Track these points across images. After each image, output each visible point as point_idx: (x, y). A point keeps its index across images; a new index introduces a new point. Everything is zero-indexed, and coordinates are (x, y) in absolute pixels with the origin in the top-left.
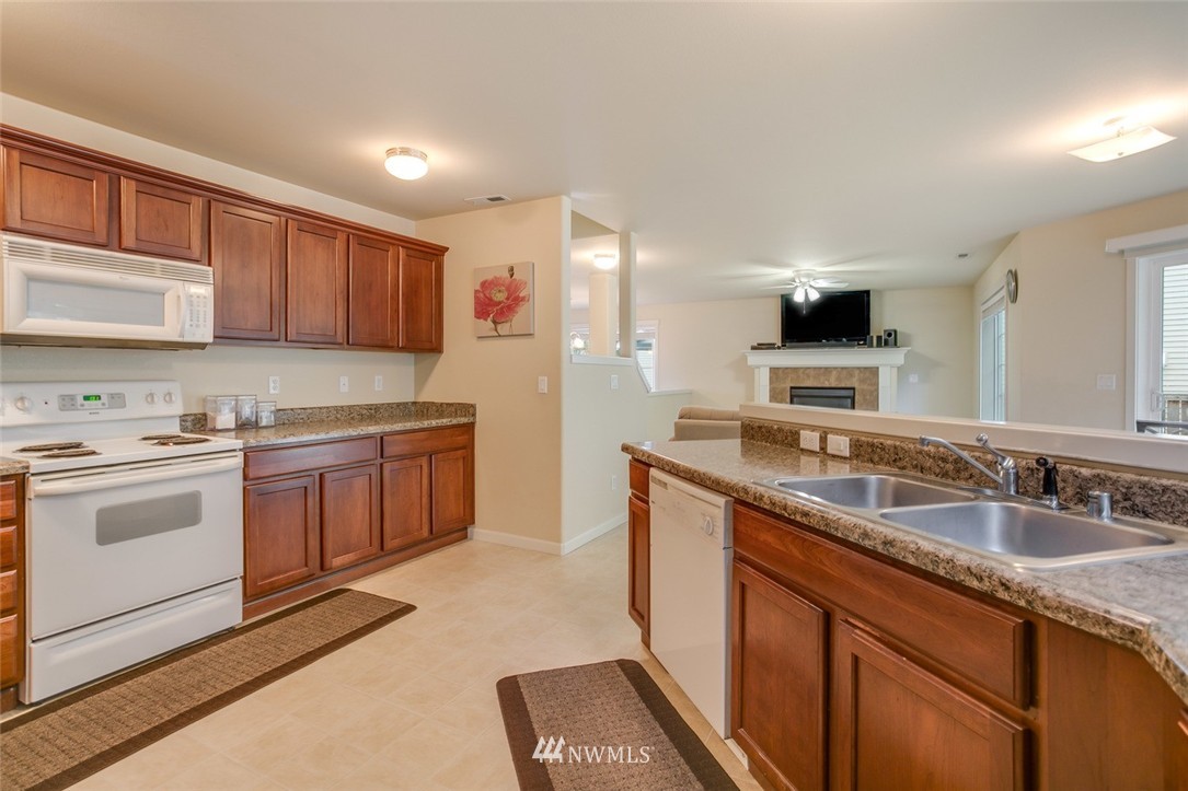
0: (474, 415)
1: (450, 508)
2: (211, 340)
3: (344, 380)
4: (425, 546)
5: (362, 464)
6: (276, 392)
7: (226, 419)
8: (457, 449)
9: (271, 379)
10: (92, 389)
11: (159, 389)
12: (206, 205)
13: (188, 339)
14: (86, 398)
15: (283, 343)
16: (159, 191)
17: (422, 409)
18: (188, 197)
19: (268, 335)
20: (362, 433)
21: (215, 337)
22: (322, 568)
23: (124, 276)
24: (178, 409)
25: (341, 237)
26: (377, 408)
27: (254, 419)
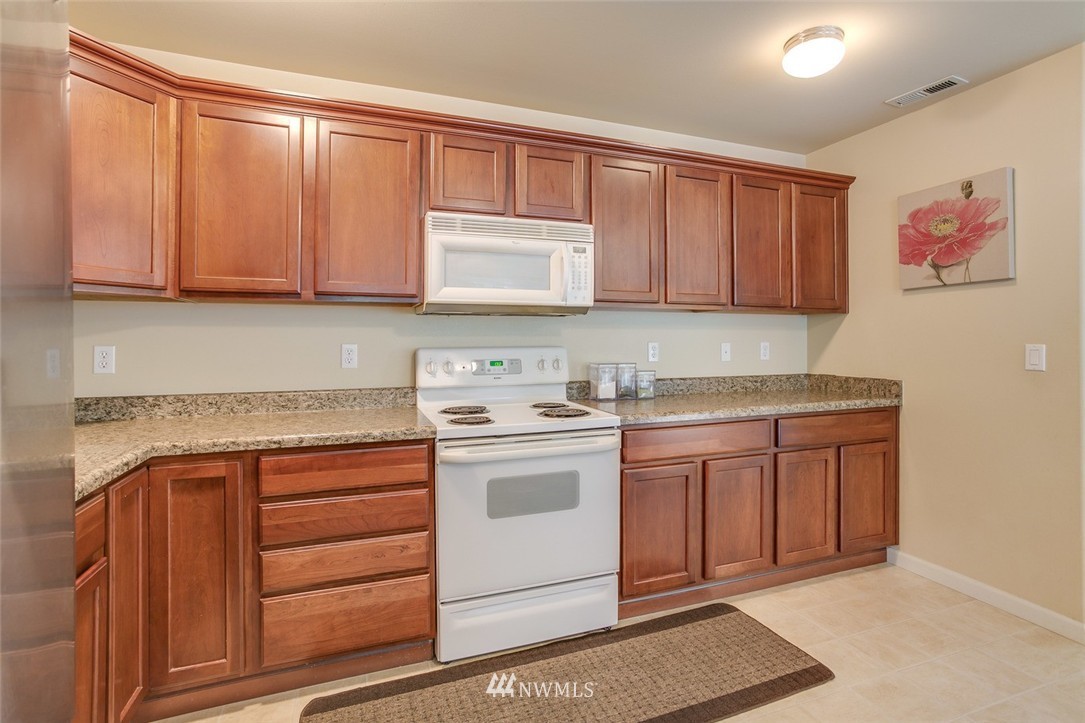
0: (898, 396)
1: (864, 518)
2: (591, 303)
3: (726, 347)
4: (828, 564)
5: (752, 453)
6: (656, 359)
7: (606, 389)
8: (874, 441)
9: (650, 345)
10: (496, 355)
11: (549, 355)
12: (587, 161)
13: (571, 302)
14: (493, 363)
15: (662, 305)
16: (546, 153)
17: (819, 385)
18: (571, 154)
19: (648, 297)
20: (752, 414)
21: (595, 301)
22: (704, 574)
23: (516, 240)
24: (564, 376)
25: (724, 179)
26: (763, 380)
27: (633, 388)
